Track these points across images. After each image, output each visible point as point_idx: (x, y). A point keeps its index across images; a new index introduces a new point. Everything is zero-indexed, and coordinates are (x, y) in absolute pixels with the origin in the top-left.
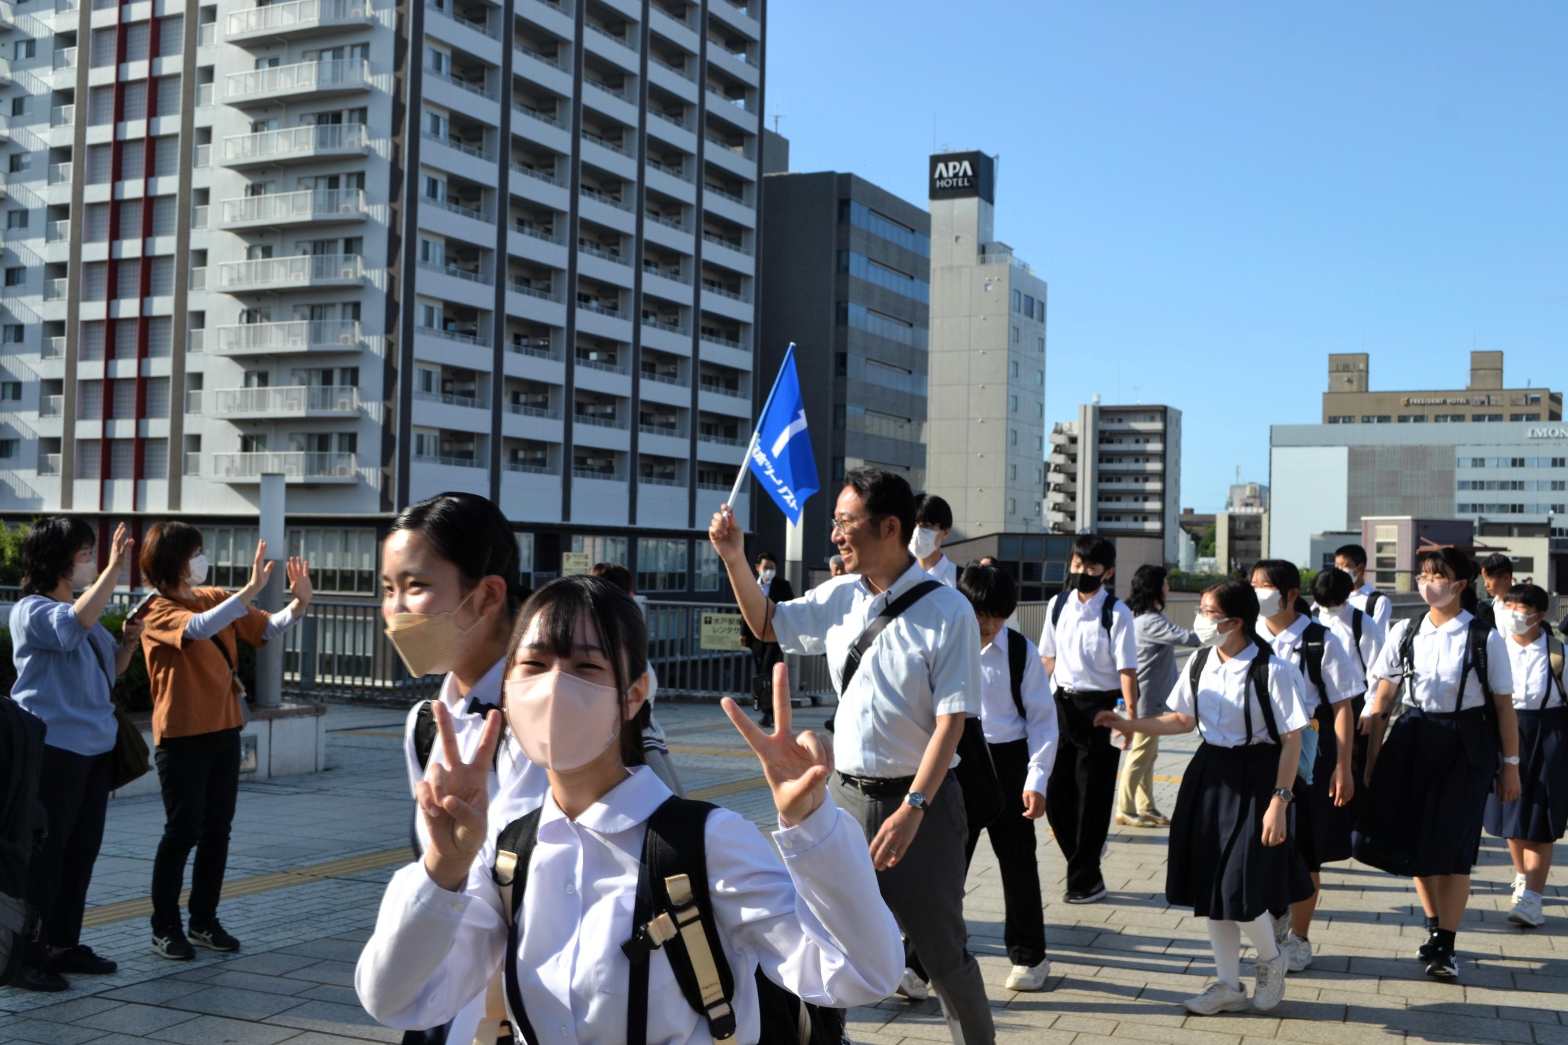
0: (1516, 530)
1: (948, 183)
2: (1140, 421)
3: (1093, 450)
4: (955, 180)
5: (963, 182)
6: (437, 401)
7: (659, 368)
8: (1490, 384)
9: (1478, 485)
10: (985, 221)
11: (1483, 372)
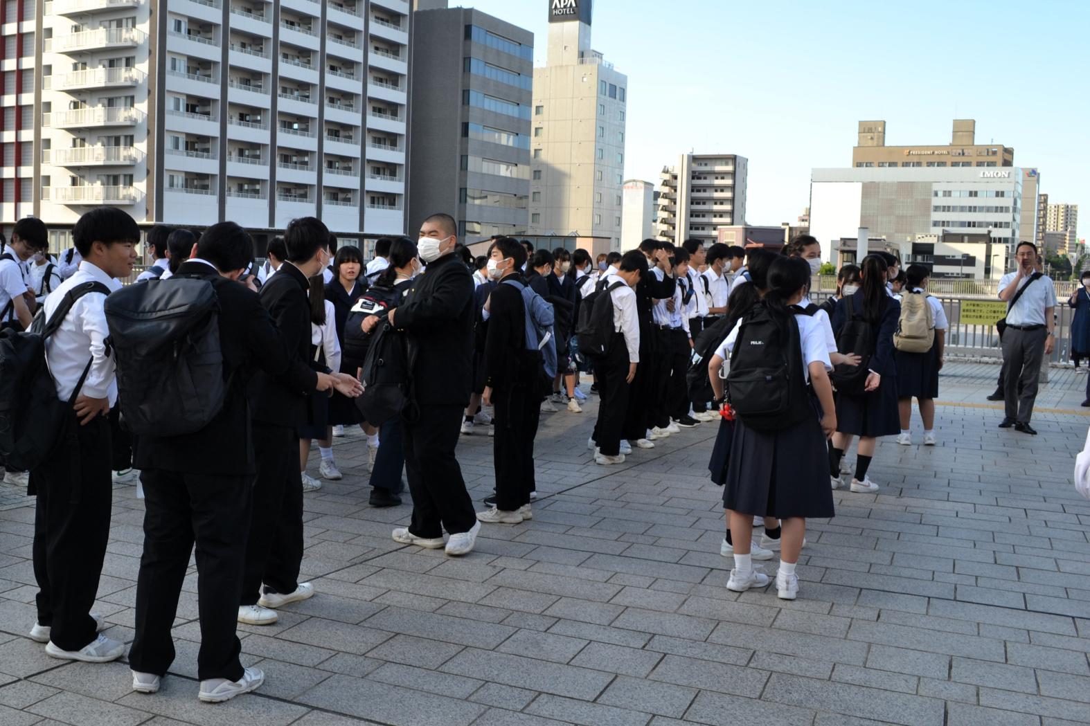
0: (966, 238)
1: (560, 12)
2: (719, 165)
3: (687, 183)
4: (565, 10)
5: (570, 11)
6: (183, 155)
7: (342, 133)
8: (966, 141)
9: (947, 209)
10: (584, 37)
11: (961, 133)
